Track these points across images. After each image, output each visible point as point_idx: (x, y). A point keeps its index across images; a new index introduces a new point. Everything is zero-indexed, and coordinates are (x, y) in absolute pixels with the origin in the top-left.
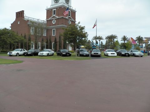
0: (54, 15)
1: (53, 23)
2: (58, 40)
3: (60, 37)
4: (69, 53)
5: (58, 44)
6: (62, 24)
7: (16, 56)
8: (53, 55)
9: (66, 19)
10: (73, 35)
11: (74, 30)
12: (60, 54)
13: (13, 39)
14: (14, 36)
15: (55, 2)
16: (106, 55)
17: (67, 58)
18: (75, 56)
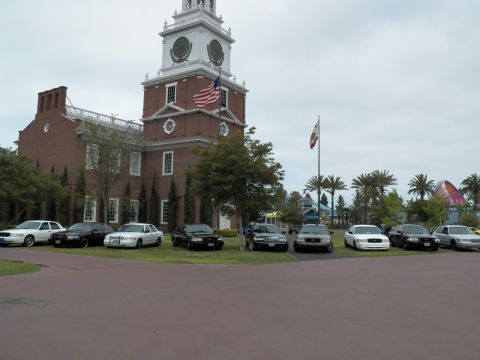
0: (171, 104)
1: (166, 131)
2: (181, 191)
3: (188, 182)
4: (214, 240)
5: (182, 204)
6: (198, 134)
7: (24, 245)
8: (157, 244)
9: (211, 116)
10: (230, 173)
11: (233, 157)
12: (182, 243)
13: (20, 186)
14: (24, 175)
15: (174, 60)
16: (352, 244)
17: (207, 257)
18: (237, 249)
